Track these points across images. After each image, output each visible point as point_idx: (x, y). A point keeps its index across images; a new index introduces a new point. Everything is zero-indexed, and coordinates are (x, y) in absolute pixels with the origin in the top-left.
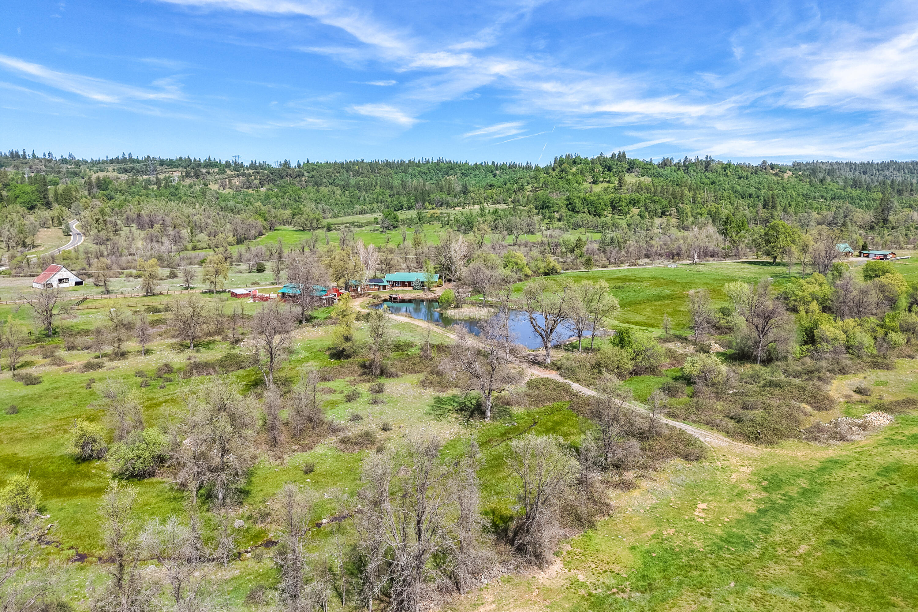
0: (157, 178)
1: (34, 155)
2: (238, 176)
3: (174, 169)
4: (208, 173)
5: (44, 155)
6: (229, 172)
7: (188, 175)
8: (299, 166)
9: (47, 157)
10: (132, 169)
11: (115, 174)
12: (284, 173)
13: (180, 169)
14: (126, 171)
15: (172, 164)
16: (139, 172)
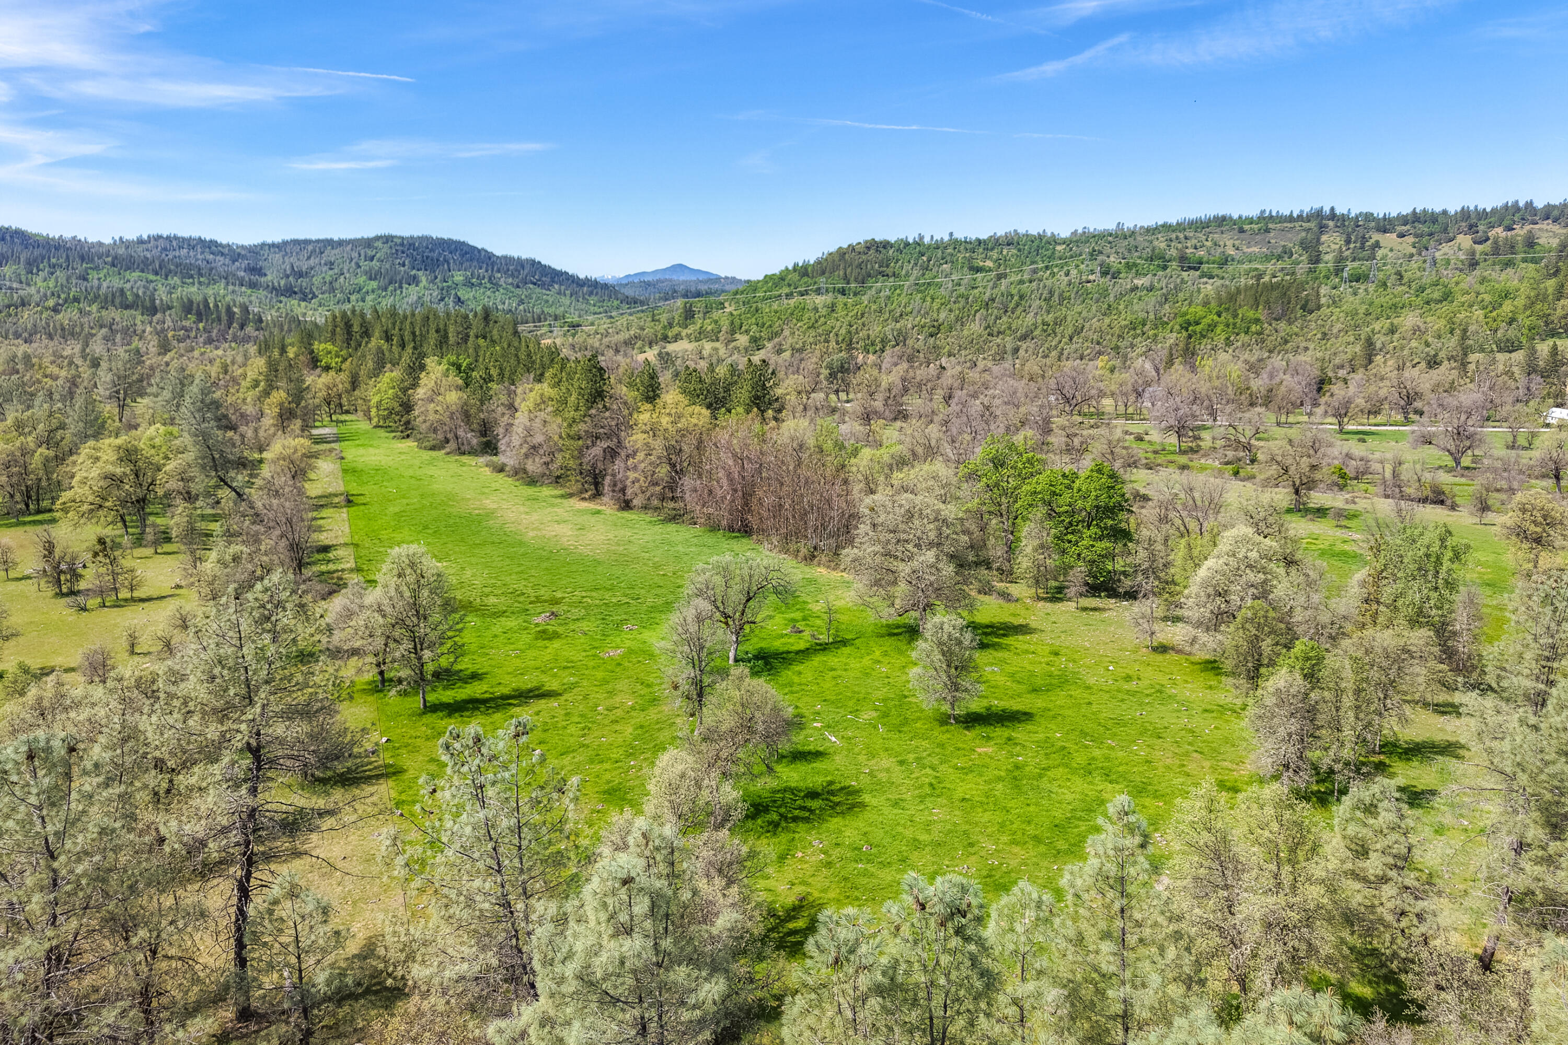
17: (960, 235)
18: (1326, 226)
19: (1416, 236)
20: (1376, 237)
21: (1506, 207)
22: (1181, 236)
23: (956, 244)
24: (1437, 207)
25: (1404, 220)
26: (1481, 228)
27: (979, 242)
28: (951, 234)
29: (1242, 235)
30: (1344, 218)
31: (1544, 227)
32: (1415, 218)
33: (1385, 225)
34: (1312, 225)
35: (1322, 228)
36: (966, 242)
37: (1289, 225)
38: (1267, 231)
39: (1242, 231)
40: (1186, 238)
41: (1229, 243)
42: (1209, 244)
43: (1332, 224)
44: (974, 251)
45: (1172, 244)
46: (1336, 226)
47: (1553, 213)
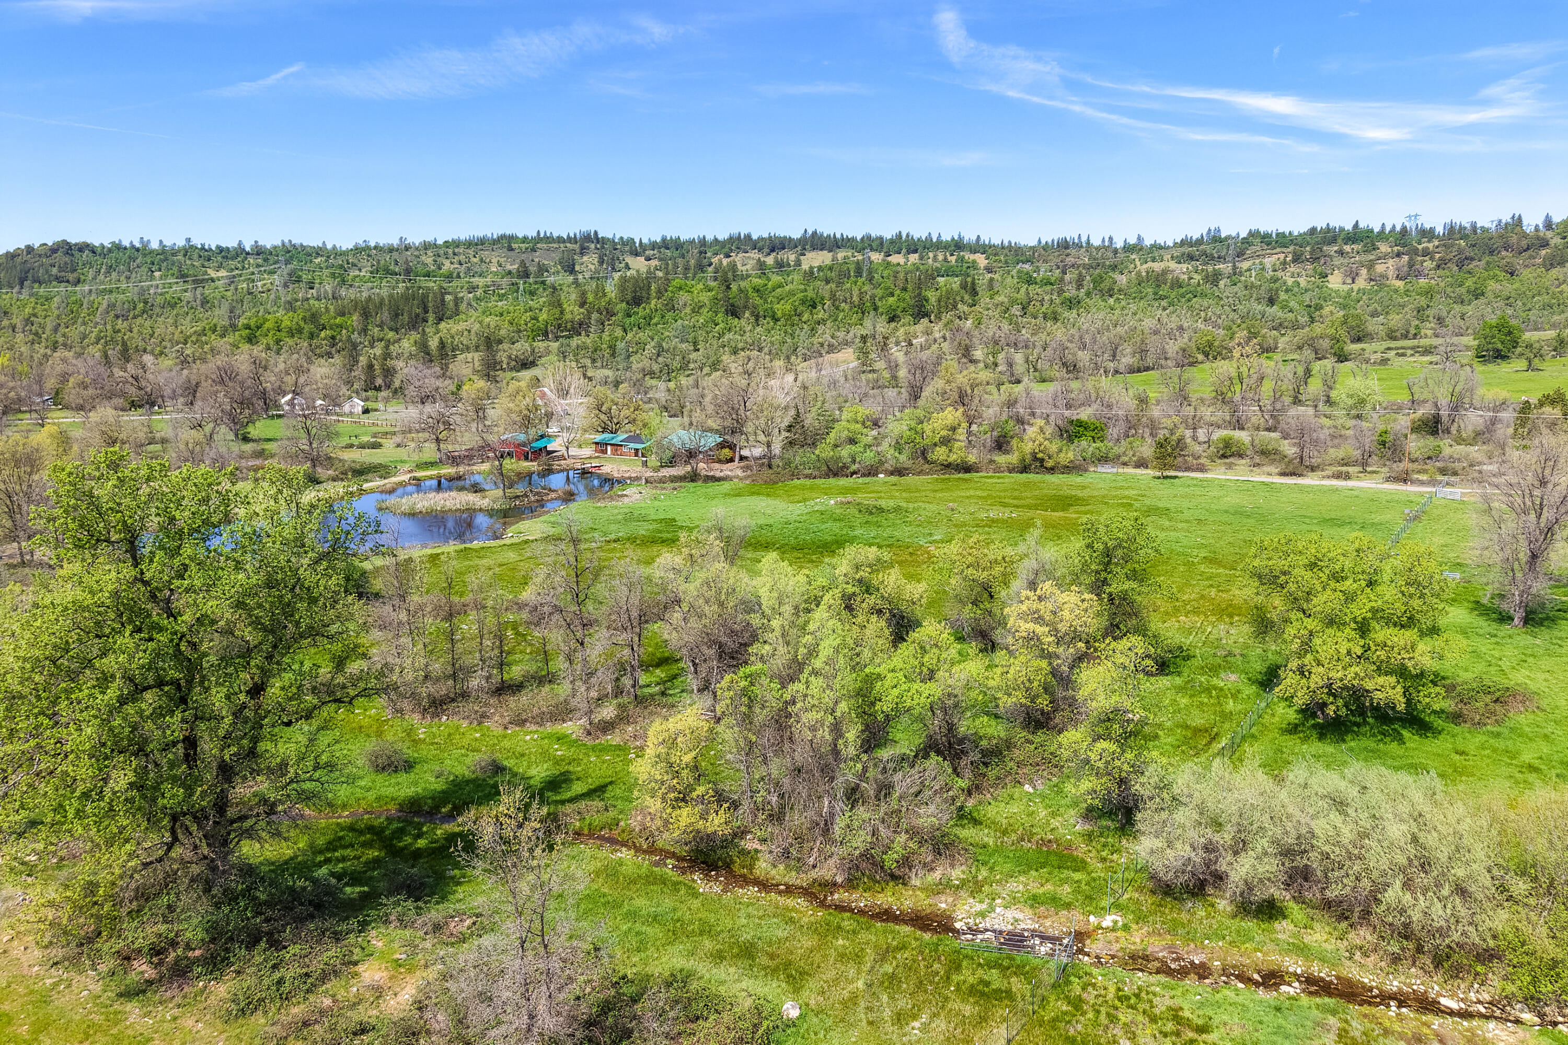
0: (1235, 268)
1: (1088, 242)
2: (1398, 255)
3: (1278, 250)
4: (1341, 253)
5: (1103, 240)
6: (1384, 248)
7: (1297, 259)
8: (1549, 224)
9: (1107, 244)
10: (1204, 253)
11: (1173, 265)
12: (1500, 243)
13: (1292, 248)
14: (1191, 258)
15: (1281, 241)
16: (1213, 258)
17: (197, 242)
18: (588, 248)
19: (660, 259)
20: (630, 260)
21: (731, 238)
22: (450, 251)
23: (188, 250)
24: (684, 237)
25: (653, 246)
26: (709, 254)
27: (220, 250)
28: (188, 240)
29: (510, 253)
30: (603, 241)
31: (752, 255)
32: (665, 244)
33: (637, 250)
34: (577, 247)
35: (583, 251)
36: (203, 248)
37: (555, 245)
38: (534, 250)
39: (511, 249)
40: (455, 254)
41: (494, 260)
42: (475, 260)
43: (593, 246)
44: (209, 260)
45: (438, 259)
46: (597, 248)
47: (761, 244)
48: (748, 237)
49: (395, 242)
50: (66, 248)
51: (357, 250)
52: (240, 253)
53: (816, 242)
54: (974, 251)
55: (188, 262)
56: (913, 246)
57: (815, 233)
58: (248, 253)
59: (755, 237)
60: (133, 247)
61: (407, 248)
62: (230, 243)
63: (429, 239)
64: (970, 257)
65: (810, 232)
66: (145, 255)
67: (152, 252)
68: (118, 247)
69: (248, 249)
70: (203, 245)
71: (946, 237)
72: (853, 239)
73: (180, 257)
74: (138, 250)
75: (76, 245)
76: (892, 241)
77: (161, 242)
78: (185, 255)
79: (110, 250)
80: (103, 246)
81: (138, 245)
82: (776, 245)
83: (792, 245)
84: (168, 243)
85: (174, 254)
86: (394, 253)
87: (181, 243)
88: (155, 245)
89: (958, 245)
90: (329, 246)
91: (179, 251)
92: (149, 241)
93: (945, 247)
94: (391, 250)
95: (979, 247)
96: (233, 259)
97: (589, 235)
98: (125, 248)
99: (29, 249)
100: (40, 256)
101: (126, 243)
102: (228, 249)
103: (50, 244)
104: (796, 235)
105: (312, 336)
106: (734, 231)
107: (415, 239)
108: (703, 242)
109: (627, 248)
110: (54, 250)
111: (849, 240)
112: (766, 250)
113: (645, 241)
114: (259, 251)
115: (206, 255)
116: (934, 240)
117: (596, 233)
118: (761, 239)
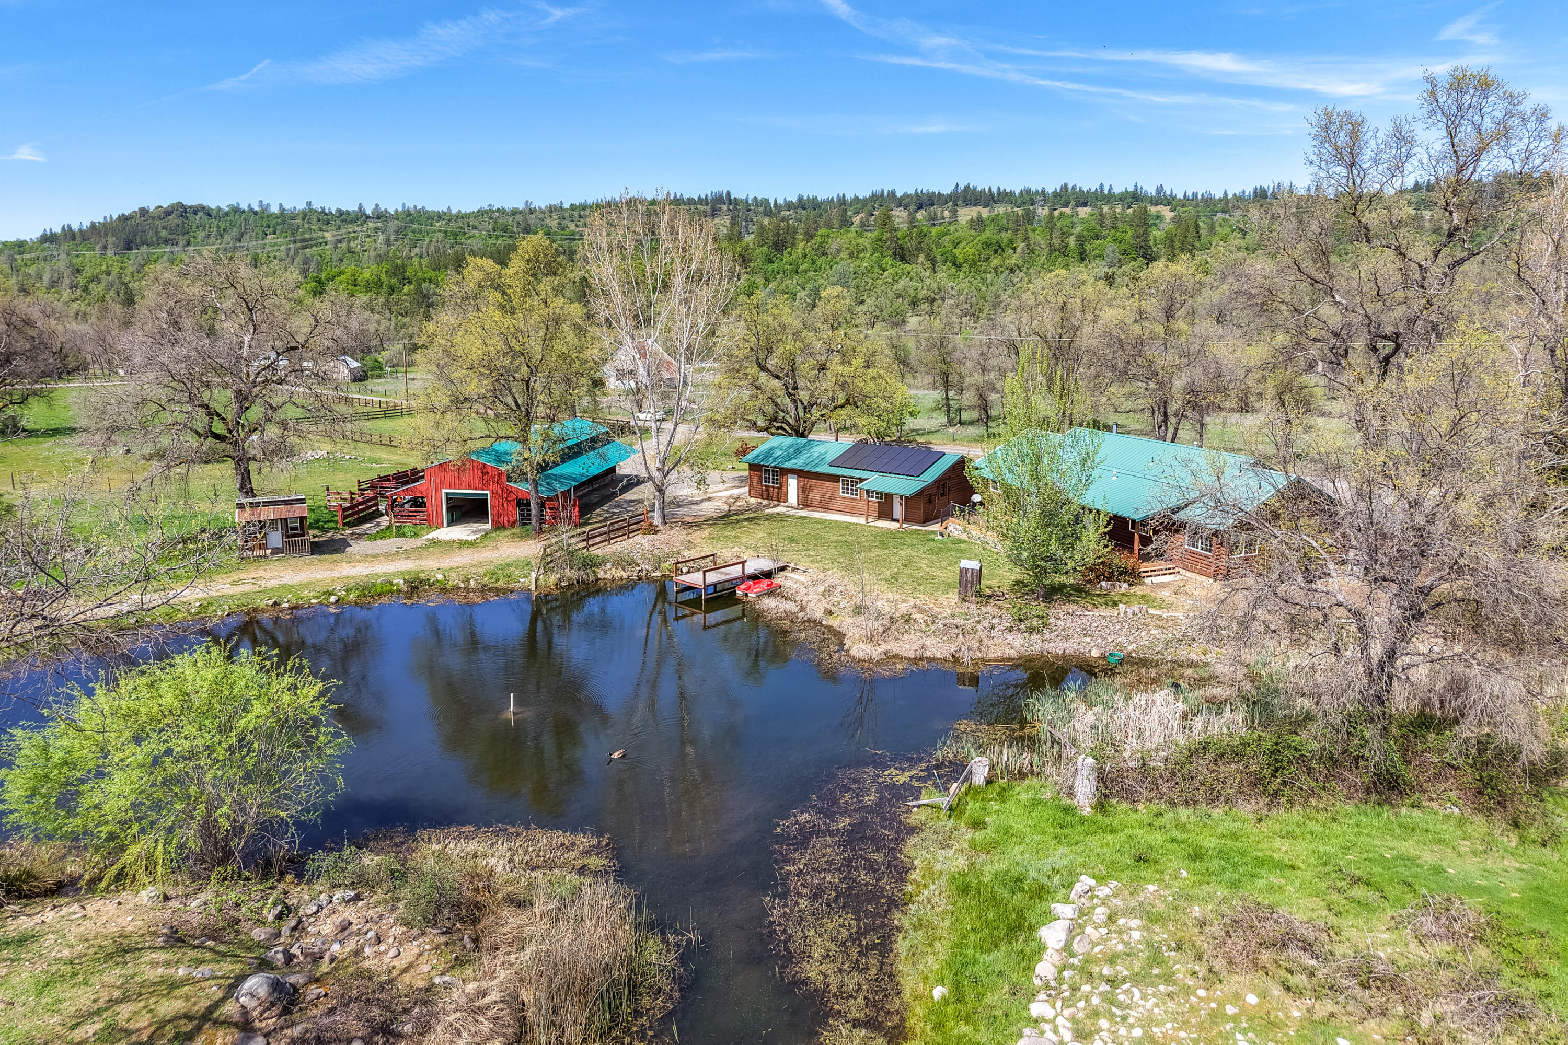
17: (316, 206)
18: (720, 209)
21: (873, 195)
22: (576, 214)
23: (308, 214)
24: (821, 197)
25: (789, 206)
26: (850, 213)
27: (340, 212)
28: (309, 204)
30: (736, 202)
32: (802, 204)
33: (772, 211)
34: (708, 208)
35: (715, 212)
36: (323, 212)
40: (580, 217)
43: (725, 207)
44: (328, 223)
45: (563, 222)
46: (729, 210)
47: (907, 201)
48: (892, 194)
49: (521, 206)
50: (182, 211)
51: (481, 213)
52: (360, 217)
53: (970, 197)
54: (1155, 201)
55: (306, 226)
56: (1083, 199)
57: (967, 188)
58: (368, 217)
59: (899, 194)
60: (251, 210)
61: (531, 212)
62: (352, 207)
63: (555, 202)
64: (1153, 210)
65: (962, 187)
66: (262, 218)
67: (270, 216)
68: (236, 210)
69: (369, 212)
70: (323, 209)
71: (1118, 189)
72: (1012, 194)
73: (299, 221)
74: (256, 213)
75: (190, 207)
76: (1056, 195)
77: (281, 205)
78: (303, 219)
79: (227, 214)
80: (219, 209)
81: (257, 208)
82: (924, 201)
83: (943, 199)
84: (287, 206)
85: (292, 218)
86: (517, 216)
87: (301, 206)
88: (275, 209)
89: (1135, 197)
90: (454, 212)
91: (298, 215)
92: (268, 205)
93: (1121, 199)
94: (514, 212)
95: (1162, 199)
96: (352, 222)
97: (721, 196)
98: (243, 212)
99: (143, 212)
100: (153, 218)
101: (244, 206)
102: (348, 212)
103: (165, 206)
104: (947, 190)
105: (392, 290)
106: (877, 189)
107: (541, 203)
108: (842, 201)
109: (761, 209)
110: (168, 213)
111: (1006, 194)
112: (912, 208)
113: (780, 201)
114: (380, 216)
115: (325, 218)
116: (1106, 192)
117: (728, 193)
118: (906, 196)
